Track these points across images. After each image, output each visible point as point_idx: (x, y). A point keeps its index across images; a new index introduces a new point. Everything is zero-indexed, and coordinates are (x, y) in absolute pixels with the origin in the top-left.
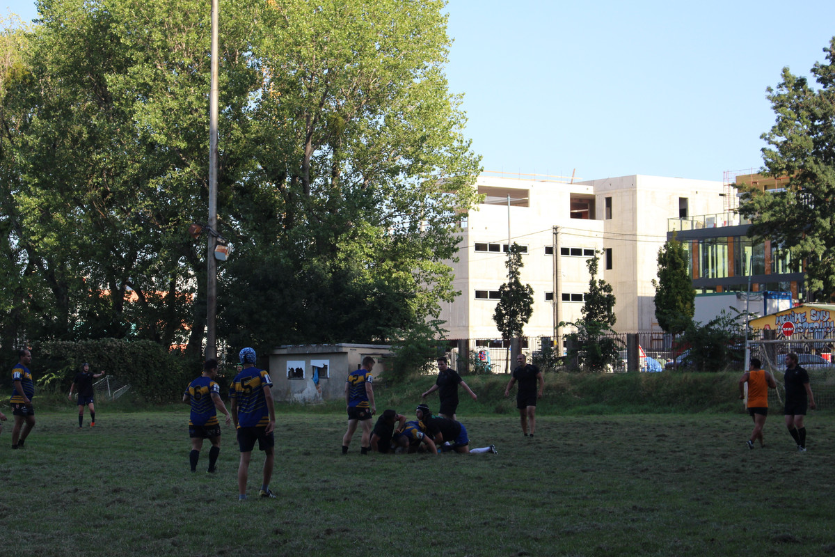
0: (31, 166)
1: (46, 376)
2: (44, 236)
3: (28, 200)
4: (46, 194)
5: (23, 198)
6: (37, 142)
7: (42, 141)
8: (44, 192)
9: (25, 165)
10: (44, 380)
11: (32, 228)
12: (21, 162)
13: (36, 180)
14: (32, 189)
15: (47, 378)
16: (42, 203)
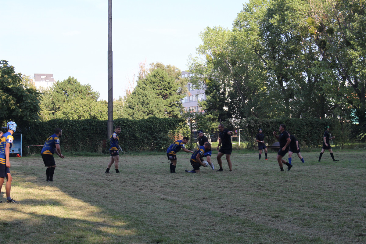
0: (355, 37)
1: (362, 134)
2: (362, 69)
3: (354, 52)
4: (362, 50)
5: (352, 52)
6: (358, 25)
7: (360, 25)
8: (361, 49)
9: (352, 36)
10: (361, 136)
11: (357, 66)
12: (350, 35)
13: (357, 43)
14: (356, 47)
15: (362, 135)
16: (361, 54)
